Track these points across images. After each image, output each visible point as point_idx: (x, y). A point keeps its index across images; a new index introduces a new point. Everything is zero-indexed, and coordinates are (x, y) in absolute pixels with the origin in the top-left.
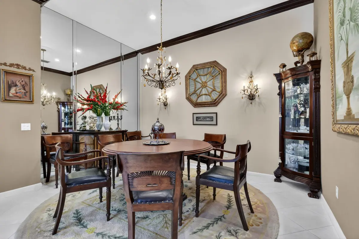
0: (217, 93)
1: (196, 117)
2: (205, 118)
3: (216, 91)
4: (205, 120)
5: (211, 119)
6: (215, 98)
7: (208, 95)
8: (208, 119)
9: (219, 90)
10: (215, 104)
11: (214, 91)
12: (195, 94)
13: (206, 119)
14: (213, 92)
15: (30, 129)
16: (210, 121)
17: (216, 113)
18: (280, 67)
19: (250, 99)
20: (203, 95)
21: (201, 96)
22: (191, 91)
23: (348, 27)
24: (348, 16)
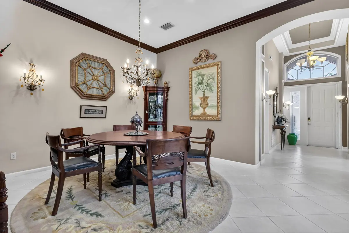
0: (107, 89)
1: (85, 109)
3: (107, 87)
4: (94, 113)
5: (101, 112)
6: (106, 93)
7: (100, 89)
8: (97, 112)
9: (109, 86)
10: (105, 98)
11: (105, 87)
12: (85, 85)
13: (96, 112)
16: (99, 114)
17: (106, 107)
19: (130, 99)
20: (94, 88)
21: (91, 88)
22: (79, 79)
23: (205, 87)
24: (205, 84)
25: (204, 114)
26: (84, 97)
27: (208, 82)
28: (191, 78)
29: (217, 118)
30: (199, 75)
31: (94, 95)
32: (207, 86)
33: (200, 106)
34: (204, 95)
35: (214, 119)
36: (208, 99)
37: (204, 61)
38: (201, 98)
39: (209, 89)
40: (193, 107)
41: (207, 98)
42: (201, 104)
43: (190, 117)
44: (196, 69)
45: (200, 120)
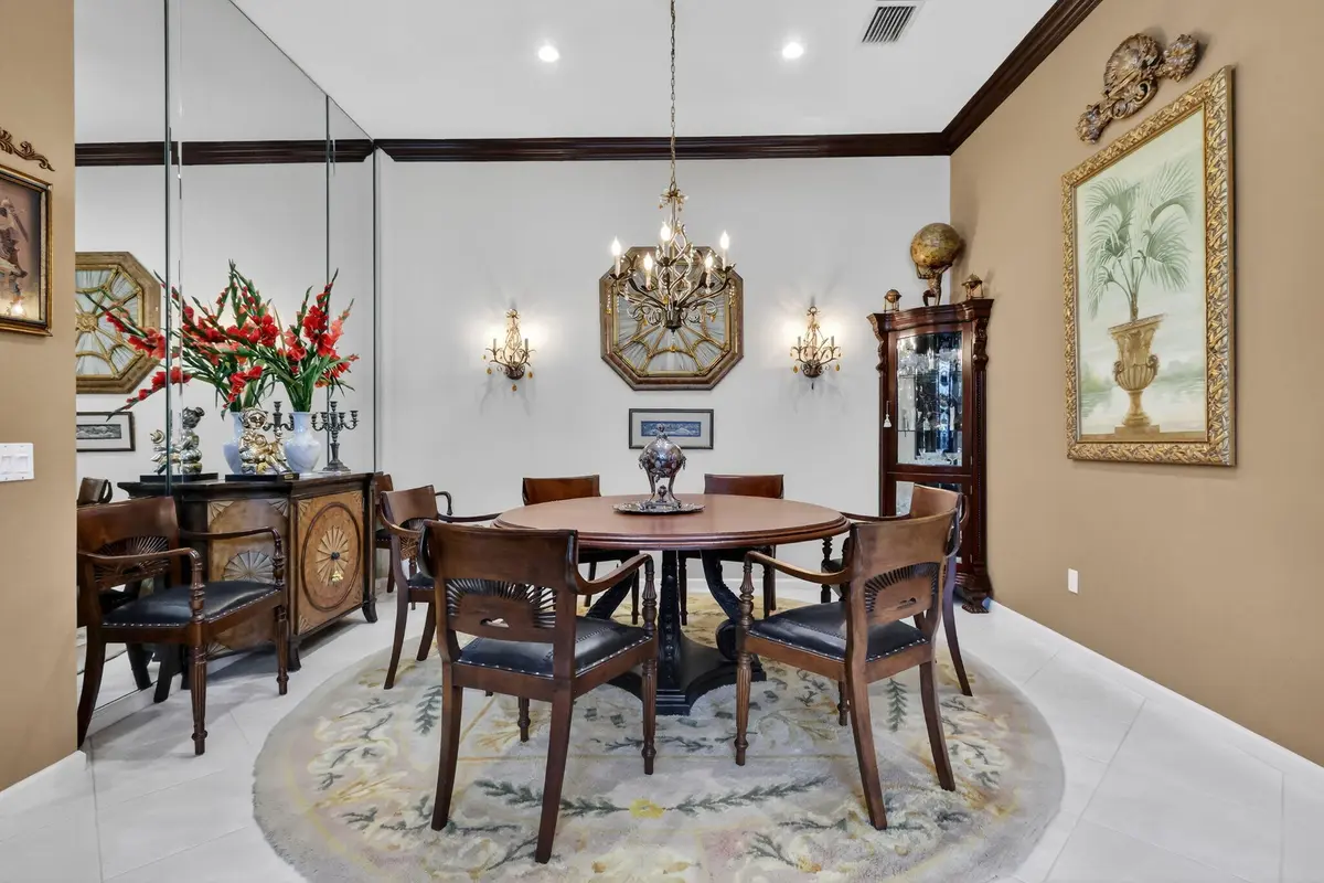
0: (713, 348)
1: (642, 423)
2: (673, 426)
3: (712, 343)
4: (673, 433)
5: (695, 428)
6: (708, 365)
7: (686, 353)
8: (682, 430)
9: (721, 340)
10: (707, 382)
11: (707, 344)
12: (640, 346)
13: (676, 429)
14: (701, 345)
15: (30, 476)
16: (690, 436)
17: (711, 412)
18: (886, 298)
19: (809, 376)
20: (666, 351)
21: (659, 353)
22: (623, 332)
23: (1139, 264)
24: (1137, 243)
25: (1137, 423)
26: (640, 382)
27: (1153, 230)
28: (1071, 231)
29: (1206, 448)
30: (1110, 200)
31: (667, 376)
32: (1151, 251)
33: (1116, 379)
34: (1134, 312)
35: (1184, 458)
36: (1158, 334)
37: (1133, 105)
38: (1120, 332)
39: (1162, 270)
40: (1084, 387)
41: (1152, 324)
42: (1119, 369)
43: (1071, 447)
44: (1093, 173)
45: (1111, 461)
